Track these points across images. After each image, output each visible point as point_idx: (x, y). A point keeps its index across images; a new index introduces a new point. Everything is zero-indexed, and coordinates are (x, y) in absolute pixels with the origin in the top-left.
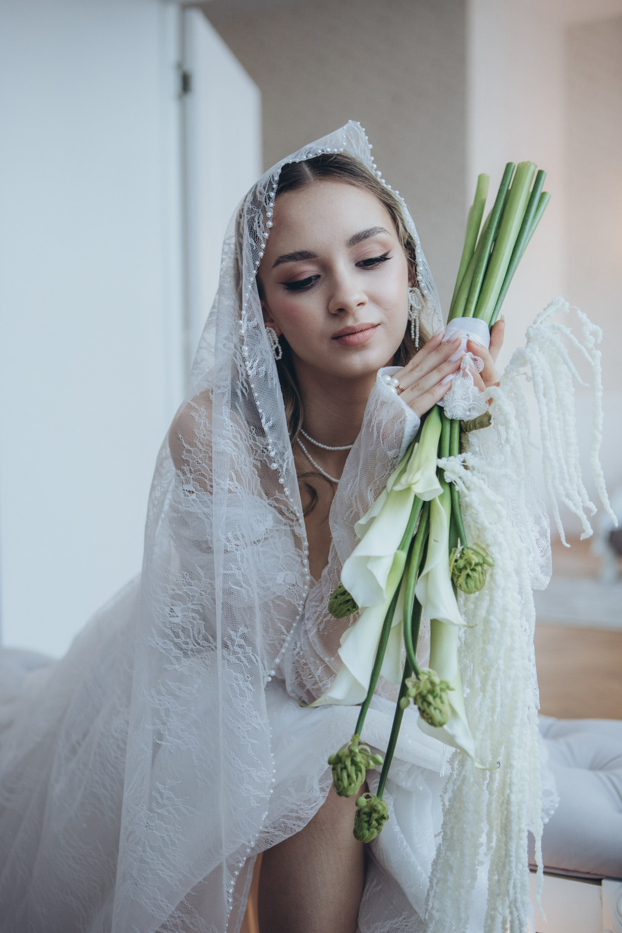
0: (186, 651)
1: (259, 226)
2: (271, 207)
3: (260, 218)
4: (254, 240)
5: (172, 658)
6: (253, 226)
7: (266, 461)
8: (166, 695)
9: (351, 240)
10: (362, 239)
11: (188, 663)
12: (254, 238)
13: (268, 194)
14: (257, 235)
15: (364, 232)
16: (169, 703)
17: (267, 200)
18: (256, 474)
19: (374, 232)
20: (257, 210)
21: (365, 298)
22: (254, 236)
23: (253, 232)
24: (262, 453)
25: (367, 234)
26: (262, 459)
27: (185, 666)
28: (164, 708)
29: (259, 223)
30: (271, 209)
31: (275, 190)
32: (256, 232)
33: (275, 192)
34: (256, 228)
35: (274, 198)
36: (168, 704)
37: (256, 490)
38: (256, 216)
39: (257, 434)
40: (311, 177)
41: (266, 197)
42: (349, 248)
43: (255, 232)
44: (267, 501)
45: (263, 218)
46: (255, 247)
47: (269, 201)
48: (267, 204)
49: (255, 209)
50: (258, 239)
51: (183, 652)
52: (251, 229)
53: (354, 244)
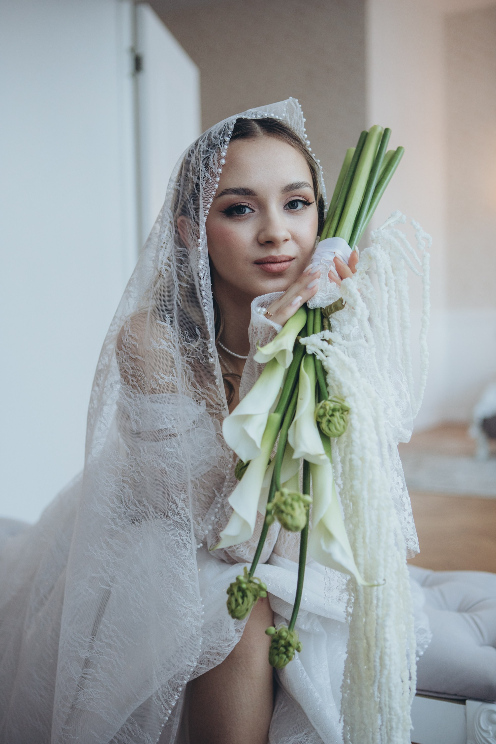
0: (120, 514)
1: (214, 164)
2: (225, 148)
3: (214, 157)
4: (210, 175)
5: (109, 519)
6: (209, 163)
7: (198, 358)
8: (106, 549)
9: (286, 188)
10: (294, 189)
11: (122, 523)
12: (210, 173)
13: (223, 138)
14: (212, 170)
15: (296, 183)
16: (109, 555)
17: (222, 143)
18: (190, 369)
19: (303, 186)
20: (212, 151)
21: (289, 236)
22: (210, 172)
23: (209, 168)
24: (194, 352)
25: (299, 185)
26: (194, 357)
27: (120, 526)
28: (105, 560)
29: (214, 161)
30: (225, 150)
31: (230, 135)
32: (212, 169)
33: (230, 137)
34: (211, 165)
35: (228, 142)
36: (108, 557)
37: (190, 382)
38: (211, 156)
39: (190, 337)
40: (260, 132)
41: (221, 141)
42: (283, 193)
43: (210, 169)
44: (201, 390)
45: (217, 157)
46: (211, 180)
47: (224, 144)
48: (221, 146)
49: (210, 150)
50: (214, 174)
51: (118, 515)
52: (207, 166)
53: (287, 192)
